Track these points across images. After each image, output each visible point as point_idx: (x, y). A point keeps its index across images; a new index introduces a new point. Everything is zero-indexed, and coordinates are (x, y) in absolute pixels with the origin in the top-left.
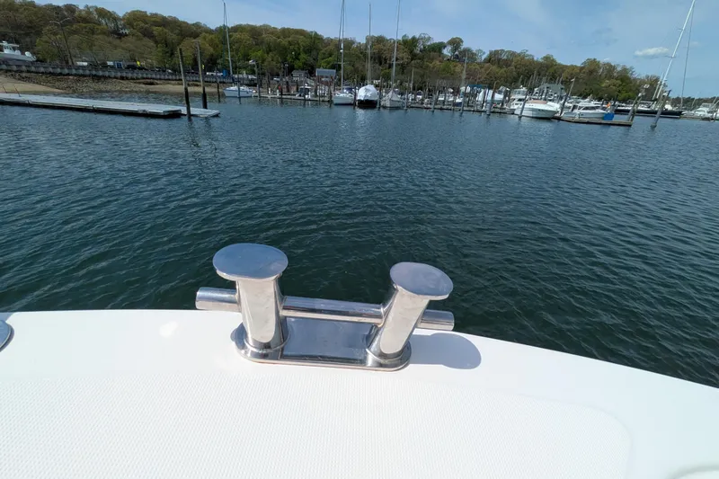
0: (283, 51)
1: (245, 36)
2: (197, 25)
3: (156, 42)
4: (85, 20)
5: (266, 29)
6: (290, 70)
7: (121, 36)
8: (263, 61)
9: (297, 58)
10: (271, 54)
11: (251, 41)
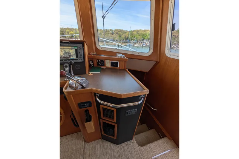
0: (143, 35)
1: (135, 32)
2: (126, 31)
3: (118, 35)
4: (108, 32)
5: (140, 30)
6: (143, 40)
7: (113, 34)
8: (138, 37)
9: (146, 37)
10: (140, 36)
11: (136, 33)
